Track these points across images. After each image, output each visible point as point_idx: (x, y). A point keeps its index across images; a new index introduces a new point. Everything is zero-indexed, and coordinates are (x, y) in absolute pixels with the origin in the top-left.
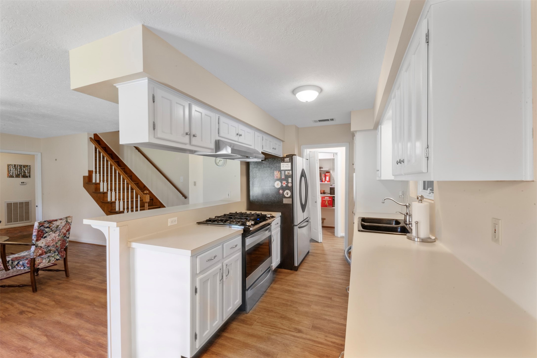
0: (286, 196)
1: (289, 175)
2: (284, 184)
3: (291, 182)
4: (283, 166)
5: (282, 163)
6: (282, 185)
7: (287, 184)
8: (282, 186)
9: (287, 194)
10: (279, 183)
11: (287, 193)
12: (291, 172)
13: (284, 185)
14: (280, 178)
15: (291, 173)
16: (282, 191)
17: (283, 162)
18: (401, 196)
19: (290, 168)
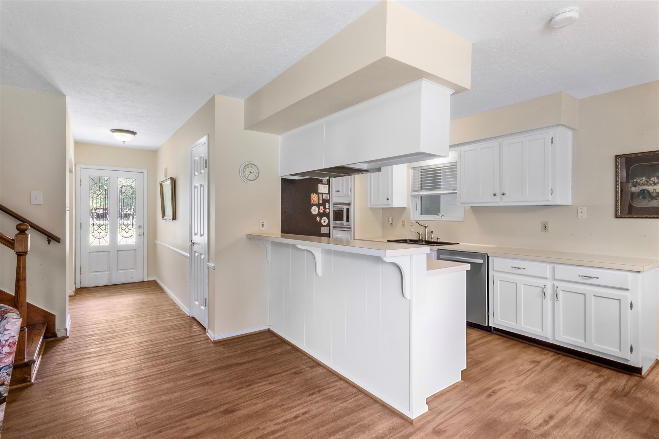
0: (324, 224)
1: (326, 199)
2: (322, 209)
3: (328, 207)
4: (320, 188)
5: (319, 185)
6: (320, 210)
7: (324, 209)
8: (319, 212)
9: (325, 222)
10: (316, 209)
11: (324, 220)
12: (328, 195)
13: (322, 211)
14: (317, 202)
15: (329, 198)
16: (319, 218)
17: (321, 184)
18: (391, 221)
19: (327, 192)
